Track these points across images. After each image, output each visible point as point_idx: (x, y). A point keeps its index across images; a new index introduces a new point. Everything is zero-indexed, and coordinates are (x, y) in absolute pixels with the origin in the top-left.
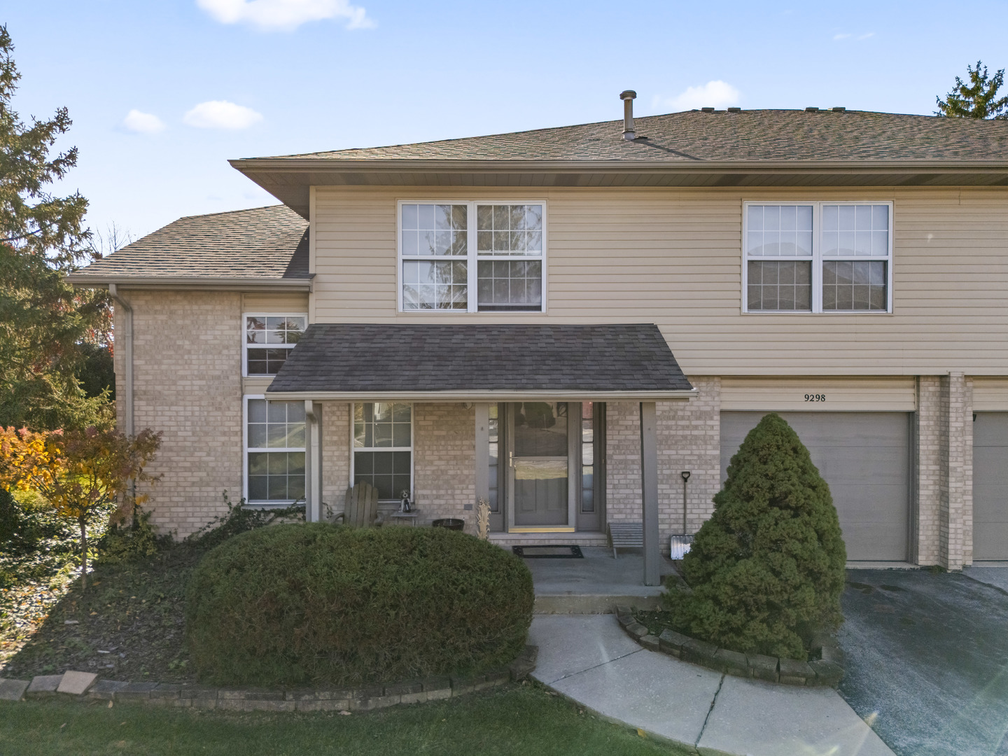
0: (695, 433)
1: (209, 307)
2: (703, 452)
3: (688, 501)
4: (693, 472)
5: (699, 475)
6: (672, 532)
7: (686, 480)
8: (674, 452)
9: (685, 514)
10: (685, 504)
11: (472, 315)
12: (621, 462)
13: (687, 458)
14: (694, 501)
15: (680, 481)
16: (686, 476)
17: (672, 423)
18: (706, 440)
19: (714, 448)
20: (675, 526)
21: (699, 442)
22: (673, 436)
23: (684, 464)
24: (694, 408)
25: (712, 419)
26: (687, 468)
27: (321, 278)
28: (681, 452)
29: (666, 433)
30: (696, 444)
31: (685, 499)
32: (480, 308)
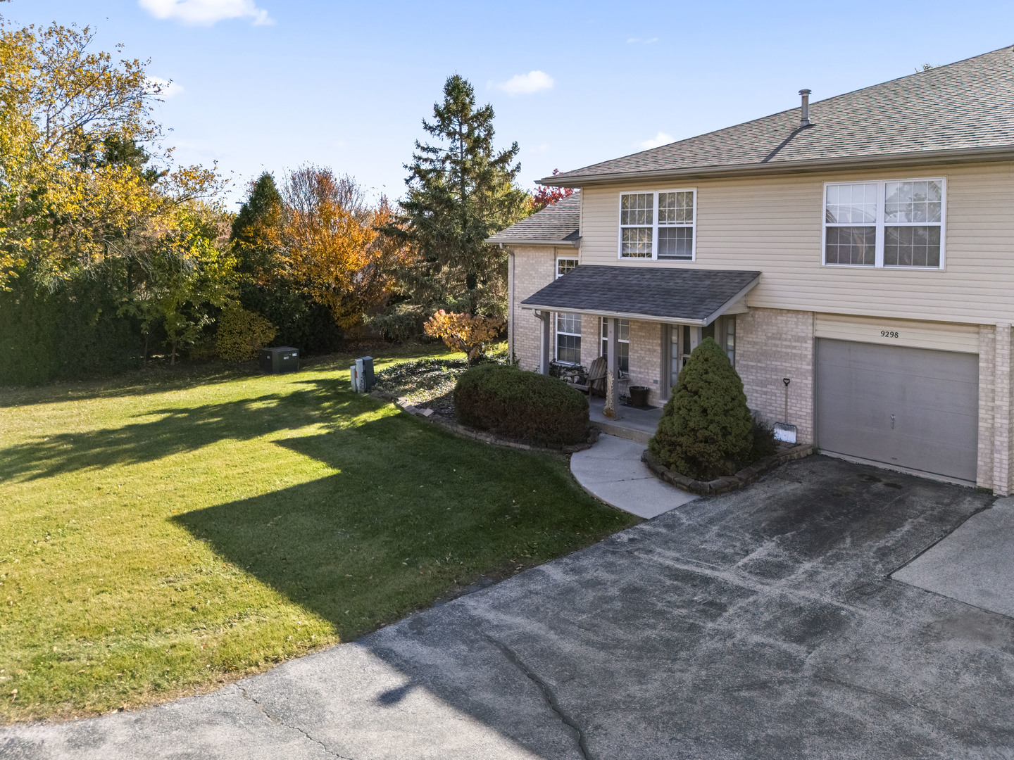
0: (794, 351)
1: (542, 254)
2: (799, 366)
3: (789, 400)
4: (793, 380)
5: (797, 383)
6: (777, 421)
7: (787, 384)
8: (779, 364)
9: (786, 409)
10: (786, 402)
11: (654, 262)
12: (745, 366)
13: (788, 369)
14: (793, 401)
15: (783, 385)
16: (787, 381)
17: (779, 342)
18: (802, 357)
19: (808, 365)
20: (779, 417)
21: (797, 358)
22: (779, 352)
23: (786, 373)
24: (793, 334)
25: (806, 342)
26: (788, 376)
27: (584, 239)
28: (784, 364)
29: (774, 349)
30: (795, 359)
31: (786, 398)
32: (659, 258)
